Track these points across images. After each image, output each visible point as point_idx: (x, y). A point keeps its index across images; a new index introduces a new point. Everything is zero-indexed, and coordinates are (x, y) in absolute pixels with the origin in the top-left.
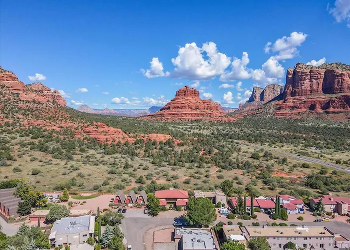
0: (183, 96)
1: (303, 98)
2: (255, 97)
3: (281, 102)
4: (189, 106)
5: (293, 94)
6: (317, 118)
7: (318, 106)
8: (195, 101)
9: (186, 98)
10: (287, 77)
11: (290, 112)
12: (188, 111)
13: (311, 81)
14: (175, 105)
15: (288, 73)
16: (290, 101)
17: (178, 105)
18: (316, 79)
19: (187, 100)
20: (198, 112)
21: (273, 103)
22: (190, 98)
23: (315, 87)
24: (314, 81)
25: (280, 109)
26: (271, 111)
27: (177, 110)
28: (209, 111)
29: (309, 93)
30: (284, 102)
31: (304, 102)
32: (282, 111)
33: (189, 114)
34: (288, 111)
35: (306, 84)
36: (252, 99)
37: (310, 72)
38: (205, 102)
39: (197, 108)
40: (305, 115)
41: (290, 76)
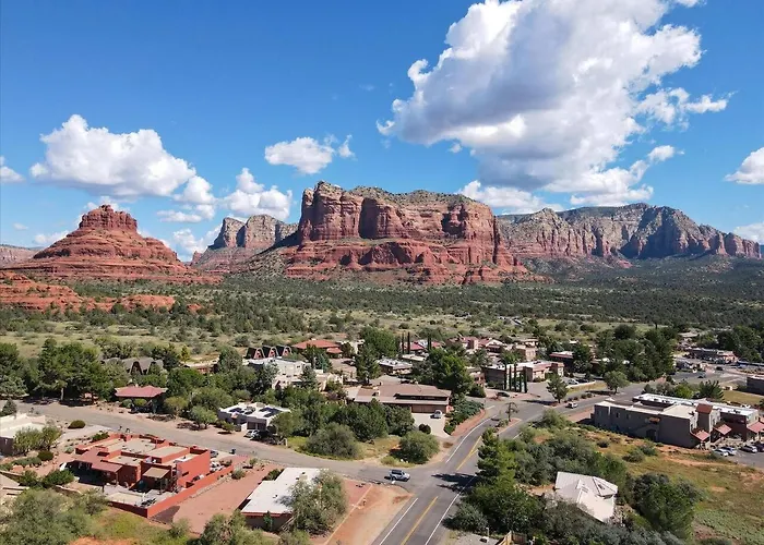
0: (100, 228)
1: (330, 243)
2: (227, 238)
3: (294, 249)
4: (117, 249)
5: (314, 236)
6: (354, 279)
7: (354, 258)
8: (131, 241)
9: (108, 233)
10: (304, 205)
11: (310, 268)
12: (118, 261)
13: (342, 215)
14: (84, 246)
15: (305, 198)
16: (311, 249)
17: (88, 246)
18: (350, 213)
19: (111, 236)
20: (139, 262)
21: (280, 251)
22: (116, 232)
23: (348, 227)
24: (347, 214)
25: (292, 262)
26: (278, 265)
27: (87, 257)
28: (162, 262)
29: (339, 235)
30: (299, 250)
31: (334, 250)
32: (297, 266)
33: (119, 267)
34: (306, 266)
35: (336, 218)
36: (220, 243)
37: (342, 199)
38: (151, 244)
39: (135, 255)
40: (335, 273)
41: (310, 204)
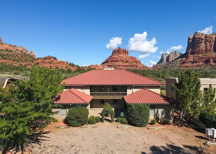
0: (117, 54)
1: (200, 55)
2: (163, 59)
3: (184, 59)
4: (121, 60)
5: (193, 53)
6: (211, 69)
7: (211, 60)
8: (126, 57)
9: (119, 55)
10: (188, 42)
11: (191, 65)
12: (121, 64)
13: (205, 44)
14: (112, 59)
15: (189, 39)
16: (191, 57)
17: (113, 59)
18: (209, 43)
19: (120, 56)
20: (127, 64)
21: (179, 60)
22: (122, 55)
23: (208, 48)
24: (208, 43)
25: (183, 63)
26: (178, 65)
27: (113, 63)
28: (135, 64)
29: (204, 52)
30: (187, 59)
31: (202, 58)
32: (185, 65)
33: (121, 65)
34: (190, 64)
35: (203, 45)
36: (161, 61)
37: (205, 38)
38: (132, 58)
39: (126, 62)
40: (202, 67)
41: (191, 41)
